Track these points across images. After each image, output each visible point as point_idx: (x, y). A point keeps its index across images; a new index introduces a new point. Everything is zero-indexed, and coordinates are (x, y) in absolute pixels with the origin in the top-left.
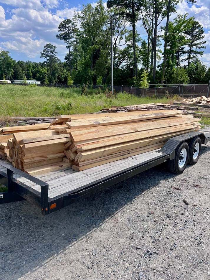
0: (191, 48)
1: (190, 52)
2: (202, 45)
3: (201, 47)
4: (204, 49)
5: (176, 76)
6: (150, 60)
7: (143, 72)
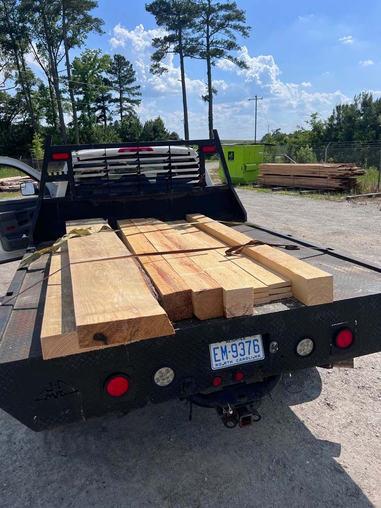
0: (121, 95)
1: (120, 100)
2: (136, 91)
3: (136, 94)
4: (140, 96)
5: (97, 138)
6: (58, 114)
7: (35, 136)
